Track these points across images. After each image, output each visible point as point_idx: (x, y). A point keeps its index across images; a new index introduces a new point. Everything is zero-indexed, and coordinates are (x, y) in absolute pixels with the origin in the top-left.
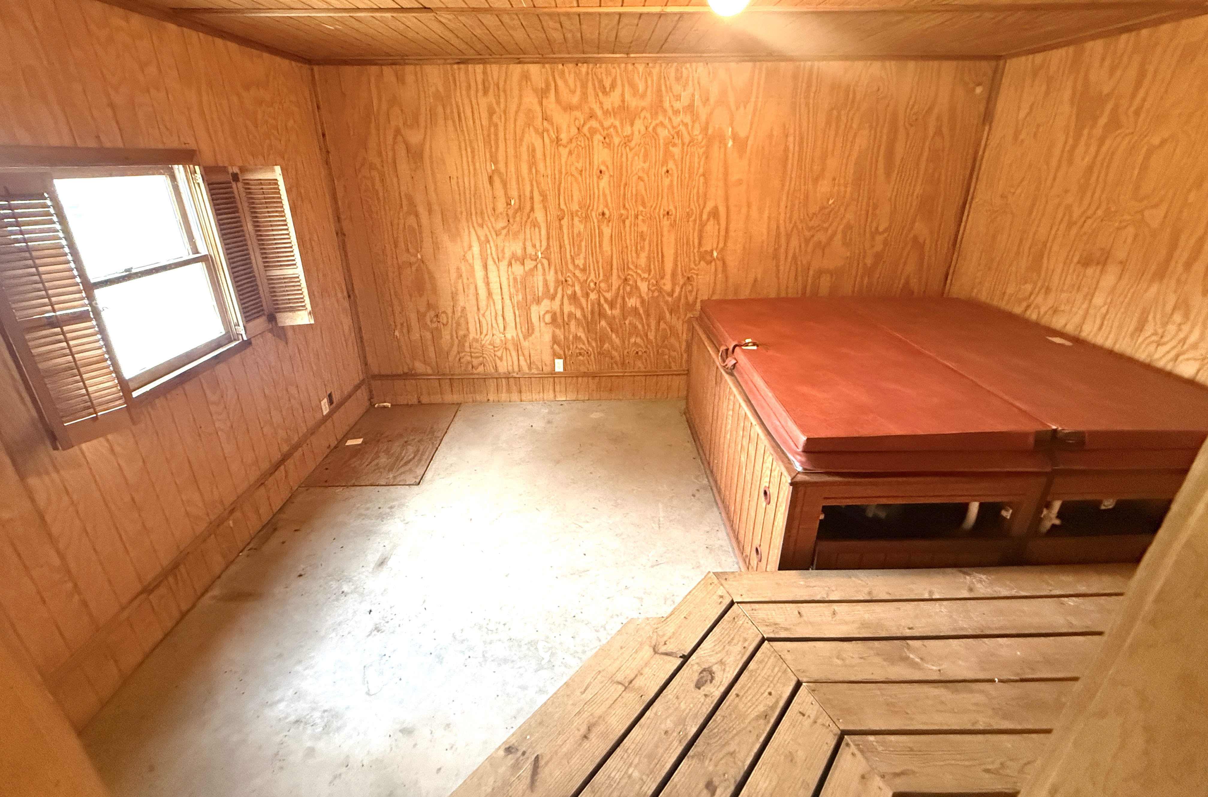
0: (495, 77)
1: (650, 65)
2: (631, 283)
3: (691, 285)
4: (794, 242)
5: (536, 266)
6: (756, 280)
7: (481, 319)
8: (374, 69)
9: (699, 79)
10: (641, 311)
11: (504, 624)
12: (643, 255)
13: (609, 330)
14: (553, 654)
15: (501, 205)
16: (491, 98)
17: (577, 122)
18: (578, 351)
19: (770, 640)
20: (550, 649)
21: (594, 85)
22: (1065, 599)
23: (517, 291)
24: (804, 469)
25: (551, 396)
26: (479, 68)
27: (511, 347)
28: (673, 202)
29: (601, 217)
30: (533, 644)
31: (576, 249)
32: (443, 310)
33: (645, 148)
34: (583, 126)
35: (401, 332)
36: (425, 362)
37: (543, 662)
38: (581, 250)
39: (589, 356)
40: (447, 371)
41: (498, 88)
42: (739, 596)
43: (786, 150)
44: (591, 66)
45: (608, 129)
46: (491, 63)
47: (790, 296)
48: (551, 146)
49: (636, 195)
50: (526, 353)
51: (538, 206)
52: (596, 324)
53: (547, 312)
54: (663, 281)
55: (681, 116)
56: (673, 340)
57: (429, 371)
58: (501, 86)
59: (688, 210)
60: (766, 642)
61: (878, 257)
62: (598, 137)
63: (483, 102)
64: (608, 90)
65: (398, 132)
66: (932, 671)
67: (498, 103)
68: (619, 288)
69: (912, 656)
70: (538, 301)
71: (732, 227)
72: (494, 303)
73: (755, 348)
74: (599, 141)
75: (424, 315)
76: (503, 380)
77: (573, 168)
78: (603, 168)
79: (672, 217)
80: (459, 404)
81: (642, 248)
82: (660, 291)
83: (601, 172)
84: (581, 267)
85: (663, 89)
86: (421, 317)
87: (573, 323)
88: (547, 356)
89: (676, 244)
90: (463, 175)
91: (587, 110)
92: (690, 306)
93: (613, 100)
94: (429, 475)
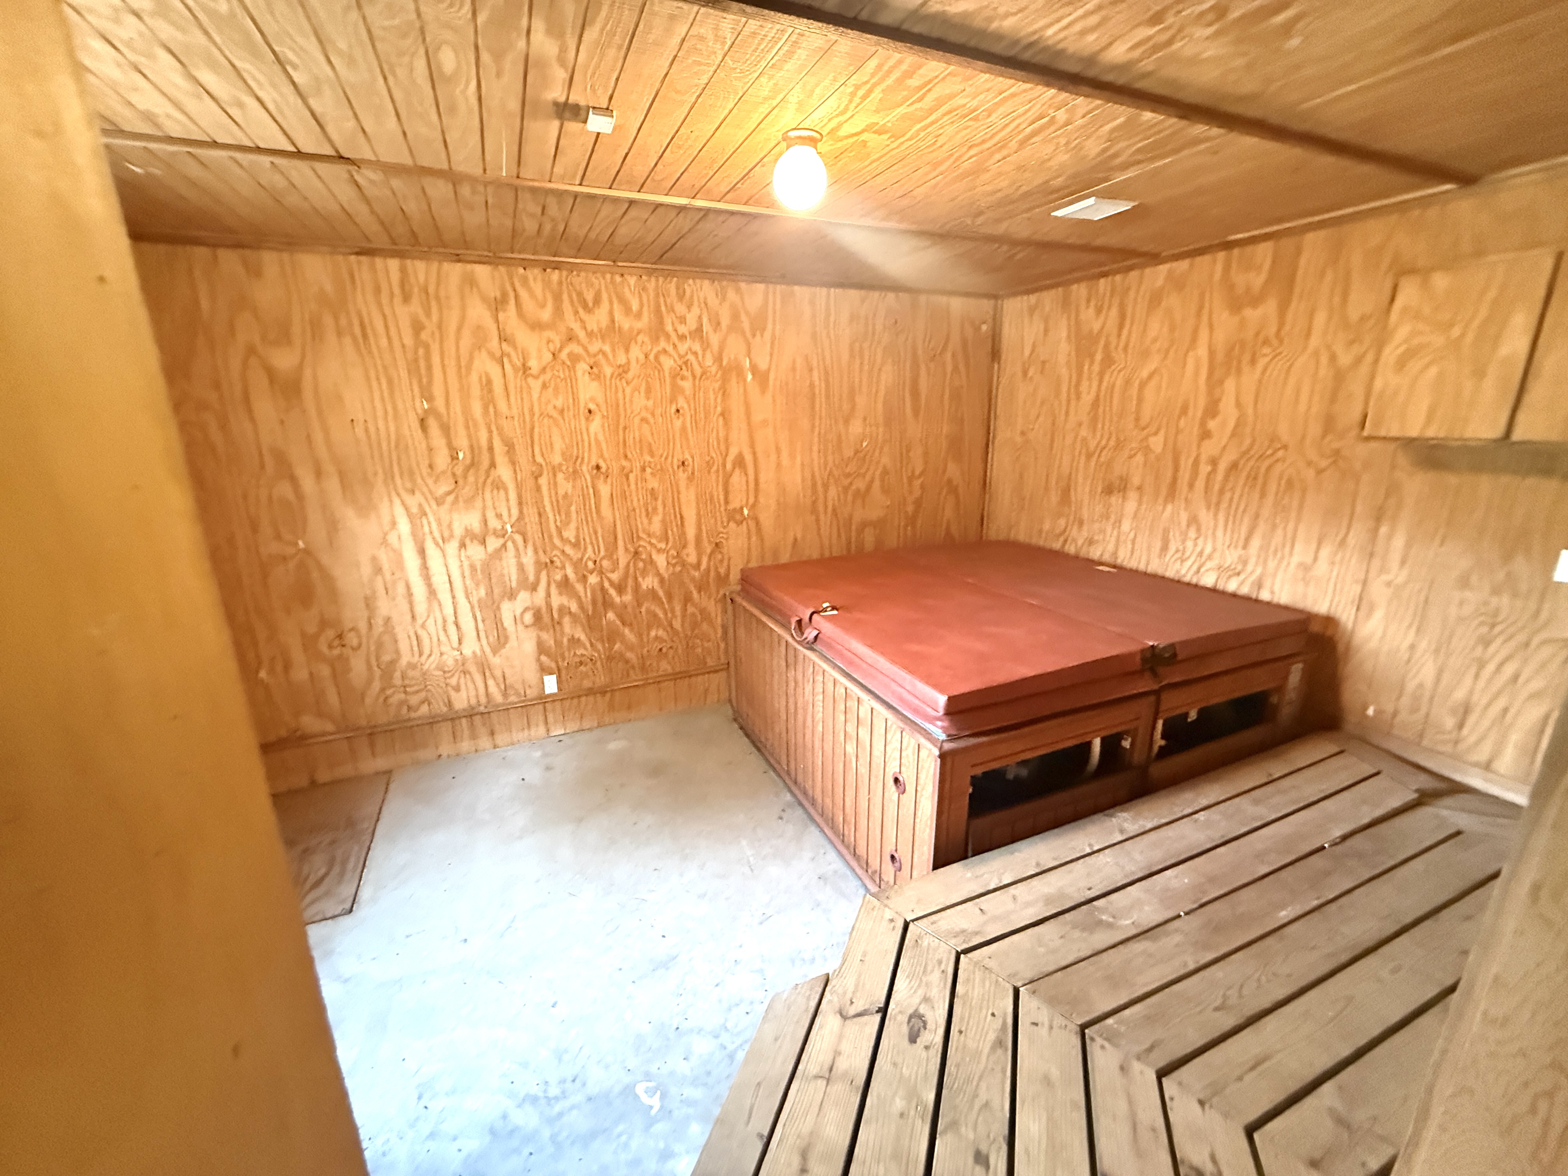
0: (422, 278)
1: (644, 277)
2: (644, 557)
3: (720, 552)
4: (833, 492)
5: (504, 545)
6: (796, 540)
7: (421, 632)
8: (201, 252)
9: (705, 298)
10: (661, 593)
11: (574, 1081)
12: (657, 520)
13: (618, 622)
14: (663, 1096)
15: (442, 460)
16: (416, 307)
17: (551, 345)
18: (578, 660)
19: (966, 951)
20: (657, 1089)
21: (570, 297)
22: (1196, 816)
23: (477, 585)
24: (949, 736)
25: (542, 730)
26: (394, 264)
27: (473, 669)
28: (688, 447)
29: (595, 471)
30: (629, 1091)
31: (563, 517)
32: (351, 626)
33: (647, 382)
34: (560, 350)
35: (271, 671)
36: (320, 714)
37: (653, 1112)
38: (570, 517)
39: (595, 664)
40: (363, 722)
41: (427, 293)
42: (911, 913)
43: (812, 385)
44: (565, 273)
45: (595, 356)
46: (413, 258)
47: (834, 554)
48: (516, 377)
49: (641, 441)
50: (498, 673)
51: (501, 459)
52: (601, 619)
53: (526, 609)
54: (685, 552)
55: (688, 343)
56: (705, 626)
57: (330, 727)
58: (431, 289)
59: (707, 458)
60: (962, 956)
61: (918, 503)
62: (582, 367)
63: (403, 313)
64: (591, 305)
65: (251, 351)
66: (1127, 925)
67: (428, 314)
68: (628, 563)
69: (1104, 918)
70: (512, 595)
71: (762, 478)
72: (440, 605)
73: (835, 612)
74: (584, 372)
75: (316, 636)
76: (464, 721)
77: (550, 407)
78: (592, 406)
79: (690, 469)
80: (389, 773)
81: (655, 509)
82: (684, 564)
83: (590, 411)
84: (573, 540)
85: (663, 308)
86: (309, 642)
87: (566, 620)
88: (531, 673)
89: (698, 504)
90: (375, 418)
91: (563, 329)
92: (723, 580)
93: (598, 319)
94: (365, 893)
